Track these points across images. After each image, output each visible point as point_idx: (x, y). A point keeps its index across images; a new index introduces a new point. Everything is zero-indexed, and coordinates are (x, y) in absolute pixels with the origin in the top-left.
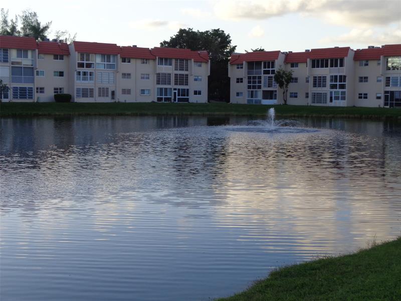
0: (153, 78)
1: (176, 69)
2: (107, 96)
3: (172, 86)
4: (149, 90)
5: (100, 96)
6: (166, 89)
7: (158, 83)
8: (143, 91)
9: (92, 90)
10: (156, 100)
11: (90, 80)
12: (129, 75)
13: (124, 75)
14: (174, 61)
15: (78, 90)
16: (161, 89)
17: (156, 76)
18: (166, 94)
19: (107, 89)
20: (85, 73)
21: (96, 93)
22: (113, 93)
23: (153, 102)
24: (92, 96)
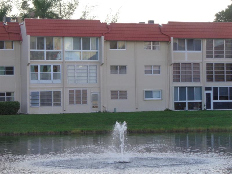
0: (167, 72)
1: (209, 56)
2: (85, 102)
3: (203, 83)
4: (160, 91)
5: (71, 102)
6: (191, 89)
7: (177, 79)
8: (148, 94)
9: (58, 95)
10: (172, 108)
11: (55, 77)
12: (124, 68)
13: (114, 69)
14: (204, 43)
15: (34, 95)
16: (182, 89)
17: (171, 68)
18: (191, 97)
19: (85, 91)
20: (45, 68)
21: (65, 98)
22: (95, 98)
23: (168, 110)
24: (58, 103)
